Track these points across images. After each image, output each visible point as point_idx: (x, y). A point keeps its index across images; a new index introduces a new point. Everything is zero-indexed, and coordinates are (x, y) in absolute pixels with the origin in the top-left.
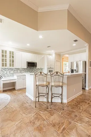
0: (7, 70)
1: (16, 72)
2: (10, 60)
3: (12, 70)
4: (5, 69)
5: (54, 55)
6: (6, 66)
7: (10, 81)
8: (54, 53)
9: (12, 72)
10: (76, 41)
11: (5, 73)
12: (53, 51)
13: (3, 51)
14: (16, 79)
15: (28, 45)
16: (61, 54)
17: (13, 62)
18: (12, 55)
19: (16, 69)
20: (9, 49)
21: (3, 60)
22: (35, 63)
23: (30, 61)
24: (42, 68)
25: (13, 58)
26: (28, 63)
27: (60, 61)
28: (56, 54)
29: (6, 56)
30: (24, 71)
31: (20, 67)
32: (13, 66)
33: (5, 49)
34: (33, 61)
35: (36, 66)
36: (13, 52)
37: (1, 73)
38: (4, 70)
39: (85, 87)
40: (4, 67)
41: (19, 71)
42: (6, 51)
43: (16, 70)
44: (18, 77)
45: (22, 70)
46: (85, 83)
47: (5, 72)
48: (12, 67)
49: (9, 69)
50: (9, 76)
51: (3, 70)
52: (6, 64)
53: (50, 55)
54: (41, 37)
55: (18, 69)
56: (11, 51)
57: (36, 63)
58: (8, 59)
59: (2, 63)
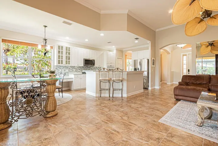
0: (62, 68)
1: (71, 70)
2: (67, 57)
4: (60, 67)
5: (115, 51)
6: (62, 63)
7: (67, 80)
8: (115, 49)
9: (67, 70)
10: (137, 39)
12: (114, 47)
13: (59, 47)
14: (73, 78)
15: (87, 40)
16: (124, 50)
17: (69, 59)
18: (68, 51)
20: (65, 45)
21: (59, 57)
22: (92, 61)
23: (87, 58)
24: (101, 66)
26: (85, 60)
27: (122, 58)
28: (117, 50)
29: (62, 52)
30: (79, 69)
31: (76, 65)
32: (69, 64)
33: (61, 44)
34: (91, 59)
35: (94, 64)
36: (69, 48)
37: (56, 72)
38: (59, 68)
39: (148, 87)
40: (60, 65)
41: (74, 70)
42: (62, 47)
43: (71, 68)
44: (75, 75)
45: (77, 68)
46: (148, 82)
47: (60, 70)
48: (67, 65)
49: (64, 67)
51: (58, 68)
52: (62, 61)
53: (110, 51)
54: (102, 35)
55: (73, 67)
56: (67, 47)
57: (94, 61)
58: (64, 55)
59: (58, 60)
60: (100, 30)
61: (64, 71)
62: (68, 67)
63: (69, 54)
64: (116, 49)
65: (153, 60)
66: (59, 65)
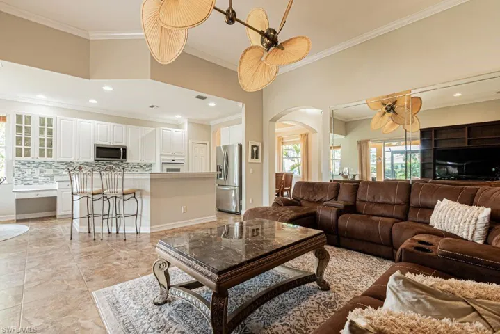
0: (35, 165)
2: (42, 140)
3: (48, 166)
4: (29, 165)
5: (186, 126)
6: (28, 155)
7: (37, 193)
8: (185, 121)
9: (49, 172)
10: (201, 98)
11: (25, 175)
12: (178, 116)
13: (19, 118)
14: (56, 190)
15: (93, 101)
16: (212, 123)
17: (50, 145)
18: (46, 127)
19: (61, 163)
20: (36, 112)
21: (19, 140)
22: (119, 149)
23: (106, 143)
24: (146, 162)
25: (52, 134)
26: (97, 147)
27: (208, 144)
28: (192, 124)
29: (28, 129)
31: (72, 160)
32: (50, 156)
33: (24, 111)
34: (115, 144)
35: (125, 156)
36: (50, 120)
37: (16, 175)
38: (25, 165)
39: (241, 209)
40: (23, 158)
42: (28, 118)
43: (61, 167)
44: (61, 183)
46: (241, 199)
47: (29, 171)
48: (46, 159)
49: (39, 164)
50: (38, 182)
51: (22, 167)
52: (28, 150)
54: (108, 88)
55: (68, 164)
56: (44, 119)
57: (125, 150)
58: (35, 137)
59: (17, 148)
60: (89, 79)
61: (40, 172)
62: (51, 165)
63: (50, 132)
64: (189, 122)
65: (253, 147)
66: (19, 159)
